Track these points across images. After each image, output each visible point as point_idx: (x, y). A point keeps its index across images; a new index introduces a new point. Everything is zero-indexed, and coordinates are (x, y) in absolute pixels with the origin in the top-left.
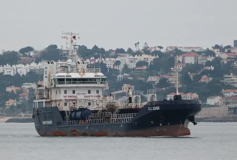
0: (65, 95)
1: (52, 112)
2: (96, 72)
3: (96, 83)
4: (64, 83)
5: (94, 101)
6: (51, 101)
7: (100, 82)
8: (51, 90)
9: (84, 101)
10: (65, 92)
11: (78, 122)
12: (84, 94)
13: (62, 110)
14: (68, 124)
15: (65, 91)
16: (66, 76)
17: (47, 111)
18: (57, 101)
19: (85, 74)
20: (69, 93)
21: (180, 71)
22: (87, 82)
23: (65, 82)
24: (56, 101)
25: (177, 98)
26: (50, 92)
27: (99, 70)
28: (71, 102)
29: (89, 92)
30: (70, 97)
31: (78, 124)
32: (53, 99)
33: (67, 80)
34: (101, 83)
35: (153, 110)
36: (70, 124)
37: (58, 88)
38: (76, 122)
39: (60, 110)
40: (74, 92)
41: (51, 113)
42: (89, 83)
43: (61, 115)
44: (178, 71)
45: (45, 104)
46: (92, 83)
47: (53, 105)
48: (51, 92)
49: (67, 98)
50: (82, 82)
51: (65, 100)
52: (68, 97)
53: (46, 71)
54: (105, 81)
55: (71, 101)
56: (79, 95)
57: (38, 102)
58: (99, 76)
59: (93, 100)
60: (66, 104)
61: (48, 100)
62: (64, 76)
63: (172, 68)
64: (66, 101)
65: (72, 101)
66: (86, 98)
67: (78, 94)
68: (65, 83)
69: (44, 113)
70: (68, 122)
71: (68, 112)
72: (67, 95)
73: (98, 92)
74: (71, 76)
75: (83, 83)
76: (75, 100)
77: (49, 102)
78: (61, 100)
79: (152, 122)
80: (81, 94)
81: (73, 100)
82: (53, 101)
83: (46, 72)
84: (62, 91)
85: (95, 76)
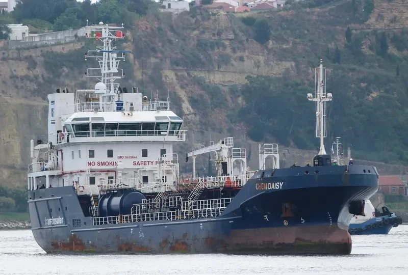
0: (91, 160)
1: (62, 198)
2: (159, 109)
3: (159, 132)
4: (89, 133)
5: (155, 172)
6: (63, 174)
7: (168, 130)
8: (61, 150)
9: (132, 173)
10: (92, 154)
11: (114, 219)
12: (132, 157)
13: (83, 194)
14: (95, 223)
15: (90, 151)
16: (93, 119)
17: (53, 196)
18: (73, 174)
19: (134, 113)
20: (101, 155)
21: (328, 100)
22: (139, 132)
23: (91, 131)
24: (71, 173)
25: (322, 161)
26: (60, 153)
27: (165, 104)
28: (103, 175)
29: (145, 154)
30: (103, 164)
31: (114, 223)
32: (67, 169)
33: (95, 126)
34: (171, 133)
35: (269, 189)
36: (98, 224)
37: (75, 144)
38: (110, 219)
39: (79, 194)
40: (110, 154)
41: (60, 199)
42: (144, 133)
43: (80, 203)
44: (324, 100)
45: (50, 181)
46: (151, 133)
47: (67, 182)
48: (62, 154)
49: (96, 167)
50: (128, 132)
51: (91, 171)
52: (96, 164)
53: (52, 109)
54: (179, 129)
55: (105, 173)
56: (120, 160)
57: (37, 177)
58: (166, 118)
59: (152, 171)
60: (92, 181)
61: (55, 173)
62: (88, 119)
63: (310, 95)
64: (94, 173)
65: (107, 174)
66: (138, 167)
67: (119, 157)
68: (91, 135)
69: (47, 200)
70: (95, 219)
71: (95, 197)
72: (96, 159)
73: (163, 152)
74: (102, 119)
75: (129, 134)
76: (115, 171)
77: (59, 176)
78: (81, 171)
79: (266, 216)
80: (126, 157)
81: (109, 171)
82: (66, 174)
83: (52, 111)
84: (85, 152)
85: (157, 118)
